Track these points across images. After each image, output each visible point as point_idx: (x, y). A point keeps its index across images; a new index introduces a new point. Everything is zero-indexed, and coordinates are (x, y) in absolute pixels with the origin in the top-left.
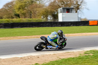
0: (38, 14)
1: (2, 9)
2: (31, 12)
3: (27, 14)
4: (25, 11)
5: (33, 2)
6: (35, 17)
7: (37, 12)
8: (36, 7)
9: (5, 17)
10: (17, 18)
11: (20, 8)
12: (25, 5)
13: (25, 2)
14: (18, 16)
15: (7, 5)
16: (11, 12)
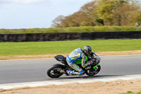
0: (131, 20)
1: (79, 12)
2: (120, 17)
3: (115, 20)
4: (111, 15)
5: (123, 2)
6: (126, 24)
7: (130, 16)
8: (128, 10)
9: (82, 23)
10: (100, 25)
11: (104, 12)
12: (112, 6)
13: (112, 2)
14: (101, 22)
15: (86, 6)
16: (92, 17)
